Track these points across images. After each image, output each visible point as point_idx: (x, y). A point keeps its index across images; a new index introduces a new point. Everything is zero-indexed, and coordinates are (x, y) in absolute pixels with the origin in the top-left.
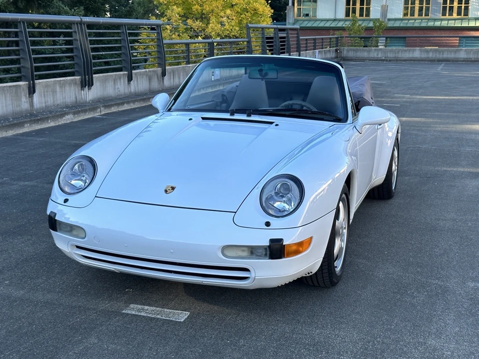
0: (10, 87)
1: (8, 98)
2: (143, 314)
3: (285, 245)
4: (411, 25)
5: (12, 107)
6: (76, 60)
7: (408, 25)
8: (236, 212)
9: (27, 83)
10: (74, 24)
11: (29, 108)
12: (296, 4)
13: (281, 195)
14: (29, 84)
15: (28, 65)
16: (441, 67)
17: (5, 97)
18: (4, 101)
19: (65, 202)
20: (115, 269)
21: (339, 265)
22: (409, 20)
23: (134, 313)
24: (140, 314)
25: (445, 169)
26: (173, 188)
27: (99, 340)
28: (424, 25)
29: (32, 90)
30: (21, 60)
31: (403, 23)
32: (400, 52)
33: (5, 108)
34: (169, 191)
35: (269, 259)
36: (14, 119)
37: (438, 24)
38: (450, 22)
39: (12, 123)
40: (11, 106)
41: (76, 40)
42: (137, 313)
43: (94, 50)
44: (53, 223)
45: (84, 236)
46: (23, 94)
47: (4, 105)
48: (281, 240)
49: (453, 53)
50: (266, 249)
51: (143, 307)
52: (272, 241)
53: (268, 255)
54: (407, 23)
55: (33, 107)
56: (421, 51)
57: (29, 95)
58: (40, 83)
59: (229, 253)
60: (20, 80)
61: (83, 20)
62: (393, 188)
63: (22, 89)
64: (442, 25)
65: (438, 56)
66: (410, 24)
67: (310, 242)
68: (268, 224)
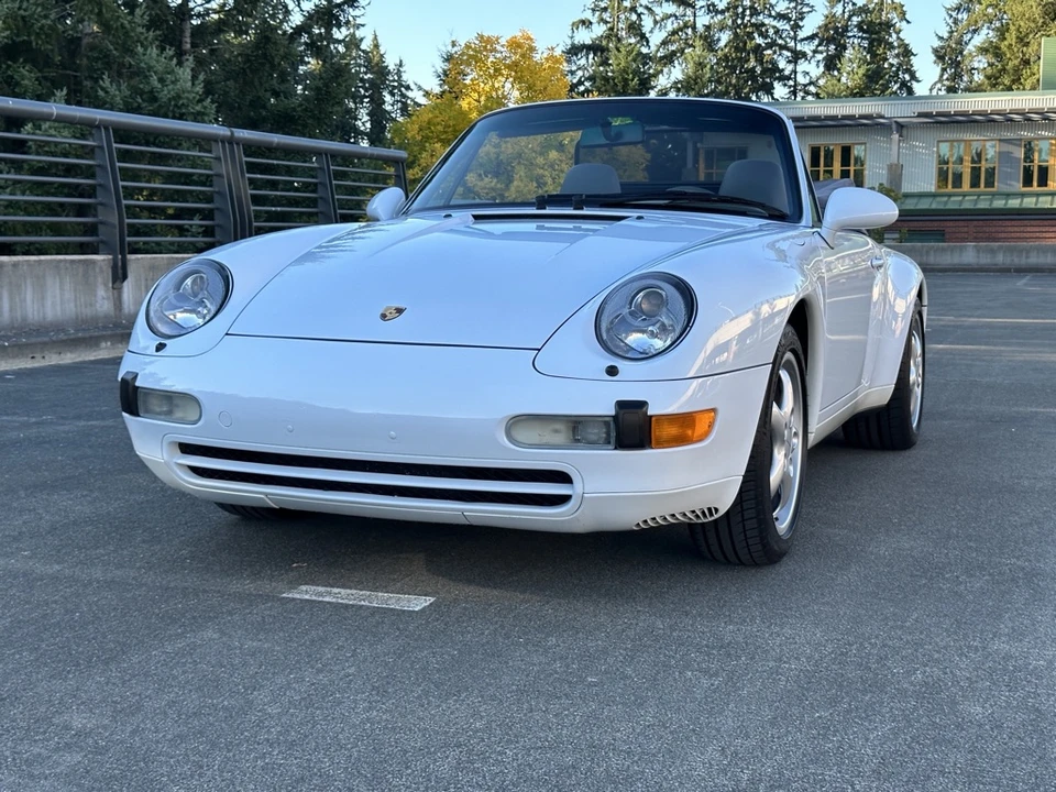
0: (72, 261)
1: (67, 287)
2: (327, 599)
3: (651, 417)
4: (957, 207)
5: (76, 306)
6: (219, 219)
7: (950, 206)
8: (539, 350)
9: (110, 257)
10: (216, 141)
11: (112, 313)
12: (702, 165)
13: (641, 317)
14: (115, 260)
15: (115, 220)
16: (1024, 281)
17: (61, 284)
18: (58, 291)
19: (158, 349)
20: (266, 494)
21: (783, 519)
22: (950, 195)
23: (307, 597)
24: (321, 599)
25: (1034, 410)
26: (400, 311)
27: (223, 633)
28: (983, 205)
29: (119, 274)
30: (99, 208)
31: (939, 203)
32: (932, 252)
33: (58, 308)
34: (389, 316)
35: (616, 449)
36: (77, 331)
37: (1014, 203)
38: (1041, 199)
39: (72, 337)
40: (72, 305)
41: (220, 176)
42: (314, 598)
43: (256, 200)
44: (131, 398)
45: (197, 418)
46: (100, 280)
47: (59, 302)
48: (641, 405)
49: (1049, 255)
50: (607, 424)
51: (329, 589)
52: (621, 405)
53: (613, 440)
54: (946, 203)
55: (120, 310)
56: (978, 251)
57: (113, 283)
58: (138, 259)
59: (523, 434)
60: (96, 252)
61: (236, 134)
62: (915, 425)
63: (97, 270)
64: (1024, 206)
65: (1016, 260)
66: (953, 203)
67: (711, 420)
68: (613, 371)
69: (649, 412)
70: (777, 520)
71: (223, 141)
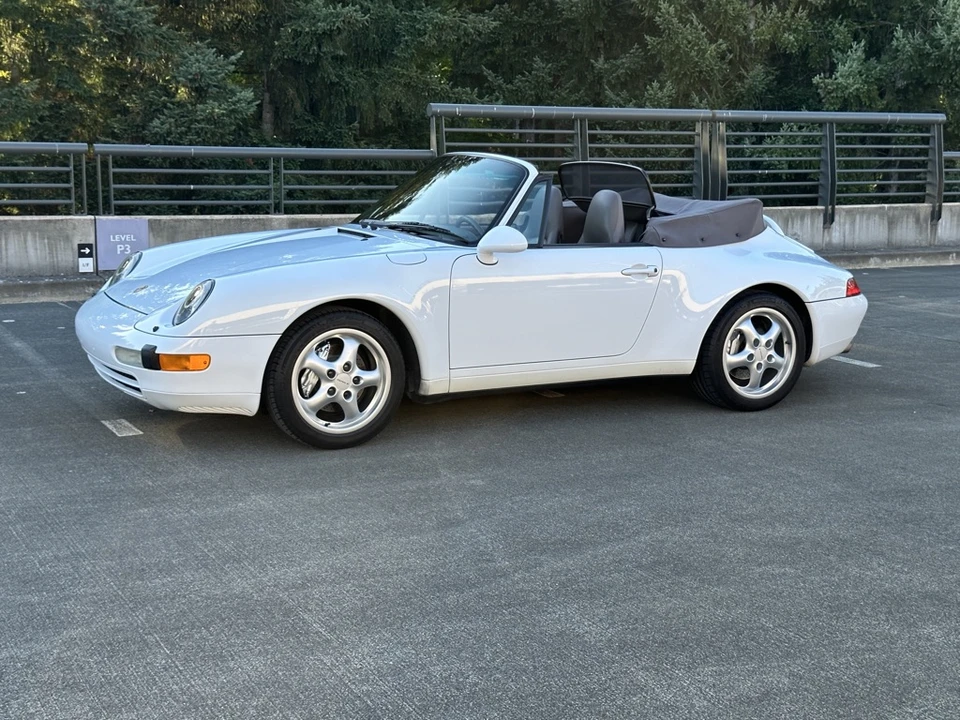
3: (158, 354)
8: (148, 315)
23: (107, 424)
26: (144, 288)
34: (137, 291)
35: (145, 368)
41: (701, 148)
48: (154, 348)
52: (145, 347)
53: (142, 363)
61: (718, 115)
67: (206, 360)
68: (156, 329)
69: (157, 352)
70: (326, 425)
71: (704, 120)
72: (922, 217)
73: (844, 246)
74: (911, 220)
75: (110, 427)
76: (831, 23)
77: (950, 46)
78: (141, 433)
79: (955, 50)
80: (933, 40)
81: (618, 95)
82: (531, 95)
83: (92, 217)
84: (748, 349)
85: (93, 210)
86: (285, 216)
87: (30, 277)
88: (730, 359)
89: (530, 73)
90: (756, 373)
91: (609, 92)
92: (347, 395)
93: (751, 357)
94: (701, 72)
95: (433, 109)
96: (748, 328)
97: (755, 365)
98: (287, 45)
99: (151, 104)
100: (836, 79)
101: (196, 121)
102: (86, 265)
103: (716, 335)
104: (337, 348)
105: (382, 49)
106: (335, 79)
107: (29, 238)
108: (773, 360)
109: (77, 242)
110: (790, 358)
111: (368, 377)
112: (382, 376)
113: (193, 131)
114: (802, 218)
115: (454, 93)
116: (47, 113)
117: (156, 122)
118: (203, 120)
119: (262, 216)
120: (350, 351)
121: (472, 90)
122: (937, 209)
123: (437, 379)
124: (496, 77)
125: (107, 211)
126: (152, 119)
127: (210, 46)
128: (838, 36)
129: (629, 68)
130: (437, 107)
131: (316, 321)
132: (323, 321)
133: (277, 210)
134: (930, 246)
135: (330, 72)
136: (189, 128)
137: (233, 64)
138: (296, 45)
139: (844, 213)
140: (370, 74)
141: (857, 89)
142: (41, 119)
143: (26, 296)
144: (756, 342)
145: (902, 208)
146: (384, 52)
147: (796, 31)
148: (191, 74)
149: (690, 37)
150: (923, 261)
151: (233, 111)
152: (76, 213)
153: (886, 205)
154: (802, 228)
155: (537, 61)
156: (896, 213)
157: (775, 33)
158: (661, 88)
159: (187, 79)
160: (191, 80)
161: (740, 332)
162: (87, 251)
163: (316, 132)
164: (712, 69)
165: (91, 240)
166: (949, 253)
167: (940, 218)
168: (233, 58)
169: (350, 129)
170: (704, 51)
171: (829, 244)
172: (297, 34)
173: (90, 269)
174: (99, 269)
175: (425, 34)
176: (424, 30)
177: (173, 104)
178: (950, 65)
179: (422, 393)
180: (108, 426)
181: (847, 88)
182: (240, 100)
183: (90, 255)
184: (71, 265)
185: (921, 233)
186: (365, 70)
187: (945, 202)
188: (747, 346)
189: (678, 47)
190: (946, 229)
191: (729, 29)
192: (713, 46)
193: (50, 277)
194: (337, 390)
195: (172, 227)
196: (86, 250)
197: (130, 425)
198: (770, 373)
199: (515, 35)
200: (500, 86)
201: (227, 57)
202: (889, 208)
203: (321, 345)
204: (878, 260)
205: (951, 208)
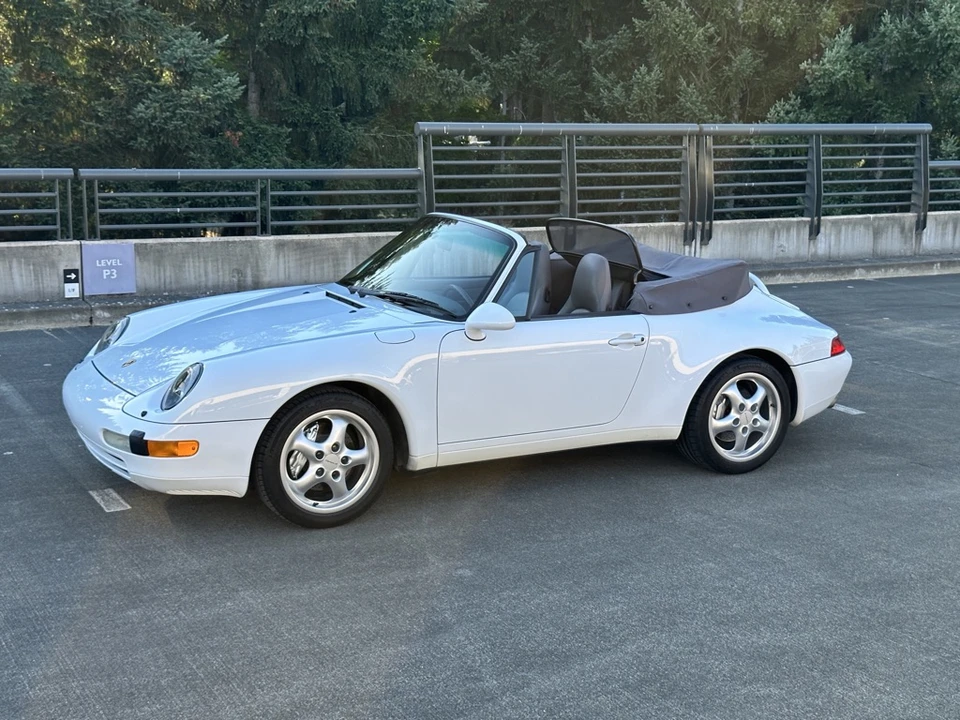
3: (147, 441)
8: (136, 396)
10: (684, 136)
23: (94, 495)
26: (132, 363)
35: (133, 453)
41: (686, 162)
48: (143, 434)
50: (129, 440)
51: (113, 493)
52: (134, 432)
61: (704, 129)
67: (194, 446)
68: (144, 414)
69: (145, 438)
70: (315, 505)
71: (691, 135)
72: (907, 227)
73: (830, 257)
74: (897, 230)
75: (98, 499)
76: (819, 6)
77: (937, 33)
78: (129, 507)
79: (942, 37)
80: (921, 25)
81: (605, 76)
82: (519, 75)
83: (78, 242)
84: (734, 414)
85: (79, 236)
86: (272, 238)
87: (16, 304)
88: (716, 424)
89: (517, 52)
90: (741, 437)
91: (596, 74)
92: (336, 475)
93: (736, 421)
94: (688, 56)
95: (421, 128)
96: (733, 392)
97: (741, 430)
98: (273, 26)
99: (136, 87)
100: (823, 64)
101: (181, 106)
102: (72, 291)
103: (702, 401)
104: (325, 428)
105: (369, 29)
106: (321, 60)
107: (15, 264)
108: (758, 424)
109: (62, 267)
110: (775, 420)
111: (356, 456)
112: (369, 454)
113: (178, 116)
114: (788, 230)
115: (441, 75)
116: (30, 96)
117: (141, 107)
118: (188, 105)
119: (249, 238)
120: (338, 430)
121: (459, 72)
122: (922, 218)
123: (424, 454)
124: (483, 56)
125: (93, 235)
126: (137, 103)
127: (195, 29)
128: (825, 20)
129: (617, 49)
130: (425, 126)
131: (305, 403)
132: (312, 403)
133: (264, 231)
134: (914, 256)
135: (317, 54)
136: (173, 112)
137: (218, 48)
138: (282, 26)
139: (829, 224)
140: (357, 55)
141: (844, 75)
142: (24, 101)
143: (11, 325)
144: (742, 407)
145: (888, 218)
146: (370, 34)
147: (784, 14)
148: (175, 58)
149: (678, 21)
150: (908, 272)
151: (219, 96)
152: (62, 239)
153: (872, 216)
154: (787, 240)
155: (525, 43)
156: (882, 223)
157: (763, 16)
158: (650, 70)
159: (171, 63)
160: (175, 65)
161: (726, 397)
162: (73, 276)
163: (303, 113)
164: (699, 53)
165: (77, 266)
166: (933, 263)
167: (924, 227)
168: (218, 42)
169: (337, 111)
170: (692, 35)
171: (815, 255)
172: (283, 16)
173: (76, 294)
174: (86, 294)
175: (413, 15)
176: (412, 11)
177: (157, 87)
178: (937, 51)
179: (410, 468)
180: (96, 498)
181: (834, 74)
182: (224, 86)
183: (76, 281)
184: (57, 290)
185: (905, 243)
186: (351, 51)
187: (929, 211)
188: (733, 410)
189: (666, 30)
190: (931, 239)
191: (717, 12)
192: (701, 30)
193: (35, 304)
194: (326, 470)
195: (158, 252)
196: (71, 275)
197: (118, 497)
198: (755, 436)
199: (502, 13)
200: (487, 66)
201: (212, 41)
202: (875, 219)
203: (310, 425)
204: (863, 271)
205: (935, 218)
